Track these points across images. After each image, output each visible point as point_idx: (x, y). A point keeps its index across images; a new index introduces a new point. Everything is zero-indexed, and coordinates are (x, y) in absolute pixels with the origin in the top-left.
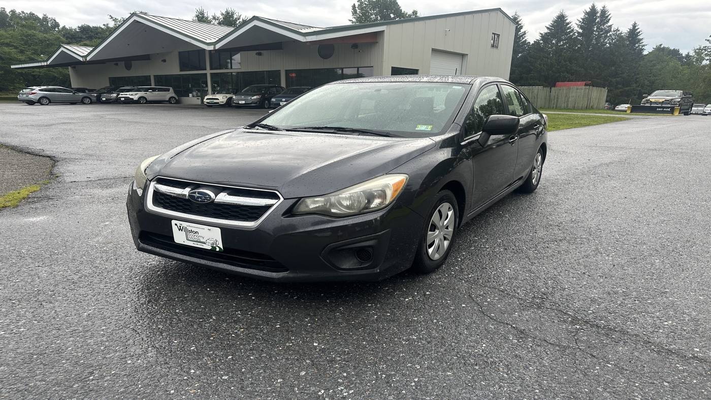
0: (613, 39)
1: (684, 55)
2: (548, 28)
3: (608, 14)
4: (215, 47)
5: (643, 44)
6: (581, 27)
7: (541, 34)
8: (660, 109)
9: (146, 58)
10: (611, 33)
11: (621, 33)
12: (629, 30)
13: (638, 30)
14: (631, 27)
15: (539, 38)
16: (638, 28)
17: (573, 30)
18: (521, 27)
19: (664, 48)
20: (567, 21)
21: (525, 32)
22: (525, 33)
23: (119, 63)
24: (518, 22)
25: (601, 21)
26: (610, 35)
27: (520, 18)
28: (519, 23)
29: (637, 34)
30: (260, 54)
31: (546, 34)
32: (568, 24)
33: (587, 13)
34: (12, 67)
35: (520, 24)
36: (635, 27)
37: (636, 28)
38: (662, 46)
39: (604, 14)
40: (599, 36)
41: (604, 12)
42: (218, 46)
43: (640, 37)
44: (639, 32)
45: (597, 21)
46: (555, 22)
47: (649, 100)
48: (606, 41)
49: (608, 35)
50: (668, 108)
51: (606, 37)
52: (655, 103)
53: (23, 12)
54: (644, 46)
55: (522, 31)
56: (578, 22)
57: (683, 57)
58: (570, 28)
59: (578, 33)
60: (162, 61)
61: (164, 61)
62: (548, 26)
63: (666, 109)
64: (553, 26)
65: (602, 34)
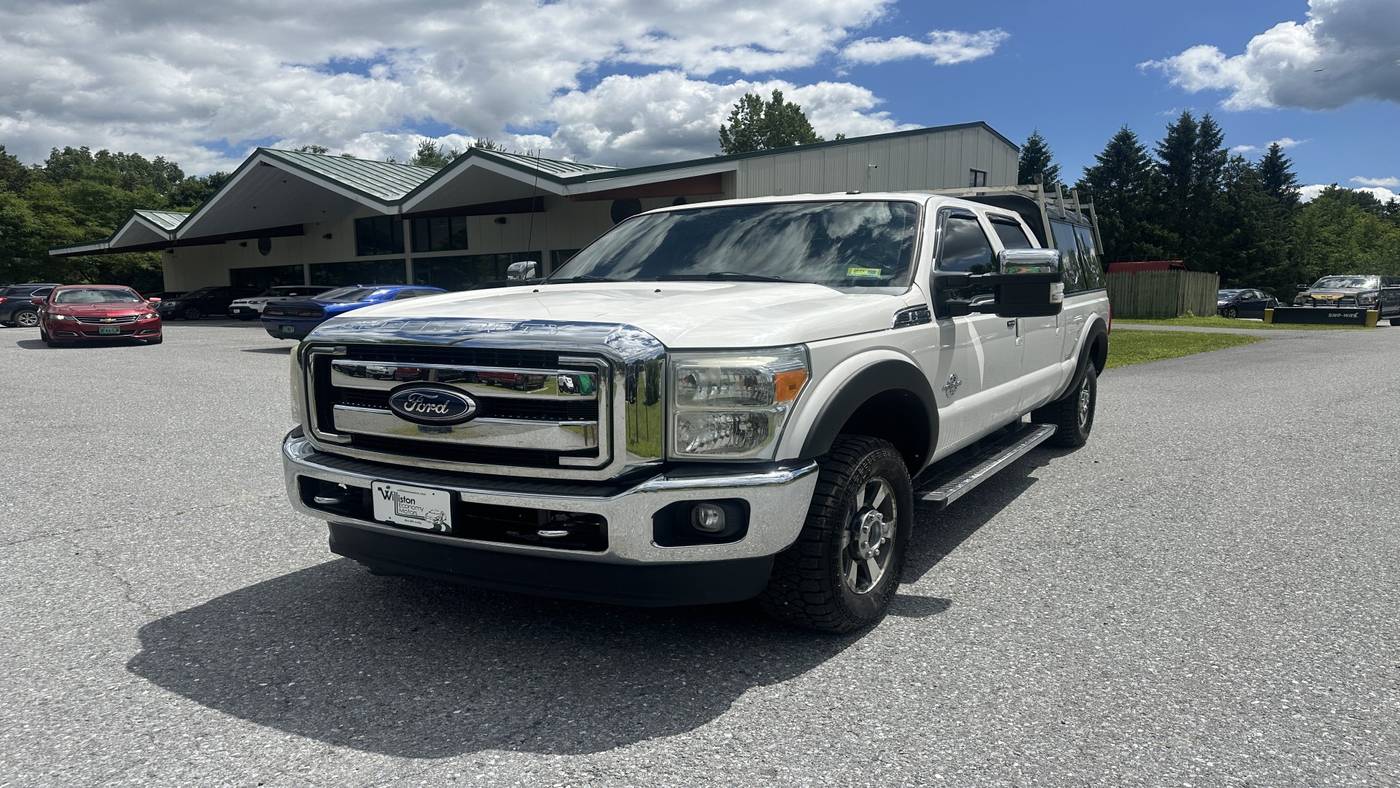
0: (1231, 177)
1: (1383, 203)
2: (1100, 159)
3: (1217, 129)
4: (400, 210)
5: (1296, 184)
6: (1164, 156)
7: (1087, 169)
8: (1335, 315)
9: (297, 230)
10: (1226, 165)
11: (1249, 165)
12: (1264, 160)
13: (1283, 159)
14: (1268, 153)
15: (1083, 176)
16: (1283, 155)
17: (1149, 162)
18: (1048, 159)
19: (1341, 191)
20: (1137, 145)
21: (1055, 167)
22: (1055, 169)
23: (250, 242)
24: (1041, 149)
25: (1206, 143)
26: (1227, 170)
27: (1044, 142)
28: (1043, 150)
29: (1282, 166)
30: (502, 221)
31: (1097, 169)
32: (1139, 150)
33: (1173, 130)
34: (52, 253)
35: (1045, 153)
36: (1277, 152)
37: (1280, 154)
38: (1337, 188)
39: (1208, 130)
40: (1204, 173)
41: (1207, 126)
42: (407, 207)
43: (1289, 171)
44: (1285, 162)
45: (1196, 143)
46: (1113, 146)
47: (1310, 296)
48: (1219, 179)
49: (1222, 168)
50: (1354, 311)
51: (1218, 172)
52: (1323, 302)
53: (121, 154)
54: (1298, 187)
55: (1050, 165)
56: (1158, 148)
57: (1383, 208)
58: (1143, 157)
59: (1162, 166)
60: (324, 237)
61: (329, 236)
62: (1100, 155)
63: (1351, 315)
64: (1108, 154)
65: (1210, 168)
